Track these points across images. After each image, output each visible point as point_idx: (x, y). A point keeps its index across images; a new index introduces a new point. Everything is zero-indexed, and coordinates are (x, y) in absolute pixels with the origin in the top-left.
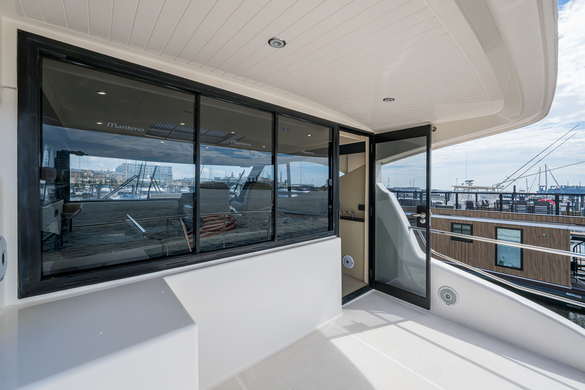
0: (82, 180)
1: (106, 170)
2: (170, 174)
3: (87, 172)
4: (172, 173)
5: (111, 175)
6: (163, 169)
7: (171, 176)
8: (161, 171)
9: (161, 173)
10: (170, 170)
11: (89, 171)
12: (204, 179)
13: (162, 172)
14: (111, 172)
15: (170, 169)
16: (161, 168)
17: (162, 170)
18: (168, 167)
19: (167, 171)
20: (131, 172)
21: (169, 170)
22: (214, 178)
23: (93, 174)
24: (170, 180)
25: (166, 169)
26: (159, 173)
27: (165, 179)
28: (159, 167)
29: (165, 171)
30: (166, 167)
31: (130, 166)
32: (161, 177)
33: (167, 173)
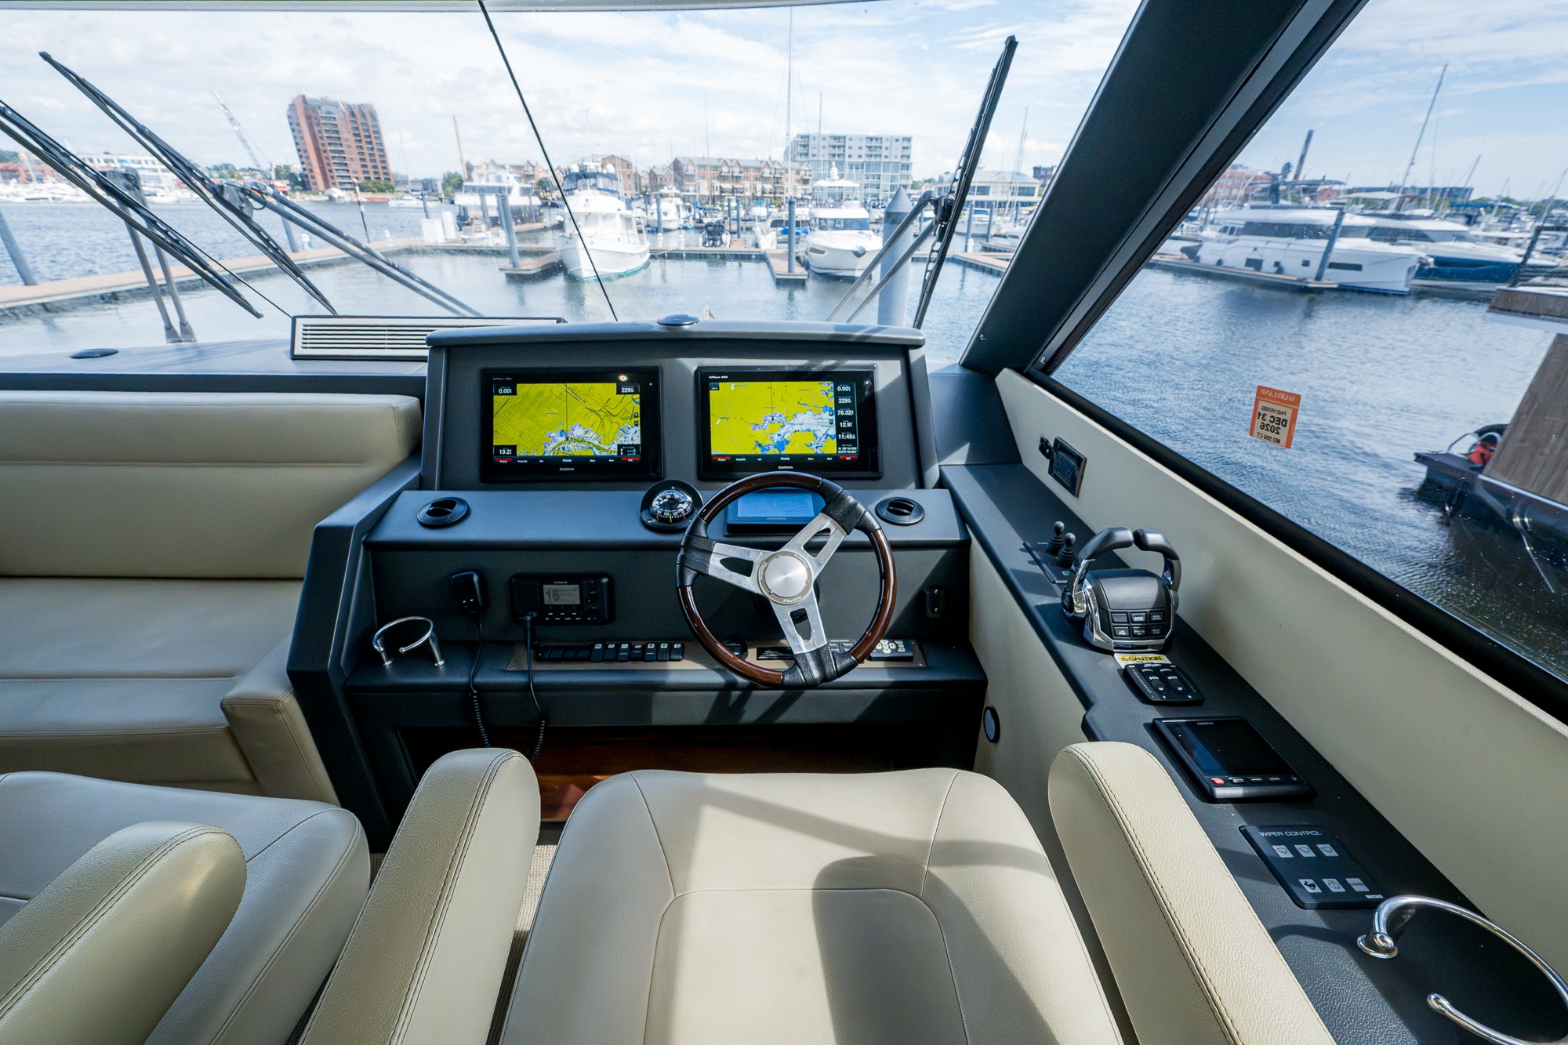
0: (721, 187)
1: (766, 159)
2: (905, 161)
3: (727, 165)
4: (912, 157)
5: (773, 171)
6: (888, 145)
7: (907, 167)
8: (884, 153)
9: (883, 159)
10: (907, 148)
11: (732, 161)
12: (999, 173)
13: (886, 157)
14: (774, 162)
15: (906, 144)
16: (884, 145)
17: (887, 148)
18: (901, 140)
19: (900, 152)
20: (815, 158)
21: (904, 148)
22: (1037, 170)
23: (738, 170)
24: (904, 182)
25: (895, 144)
26: (878, 159)
27: (893, 178)
28: (879, 141)
29: (894, 153)
30: (897, 140)
31: (812, 143)
32: (882, 173)
33: (899, 160)
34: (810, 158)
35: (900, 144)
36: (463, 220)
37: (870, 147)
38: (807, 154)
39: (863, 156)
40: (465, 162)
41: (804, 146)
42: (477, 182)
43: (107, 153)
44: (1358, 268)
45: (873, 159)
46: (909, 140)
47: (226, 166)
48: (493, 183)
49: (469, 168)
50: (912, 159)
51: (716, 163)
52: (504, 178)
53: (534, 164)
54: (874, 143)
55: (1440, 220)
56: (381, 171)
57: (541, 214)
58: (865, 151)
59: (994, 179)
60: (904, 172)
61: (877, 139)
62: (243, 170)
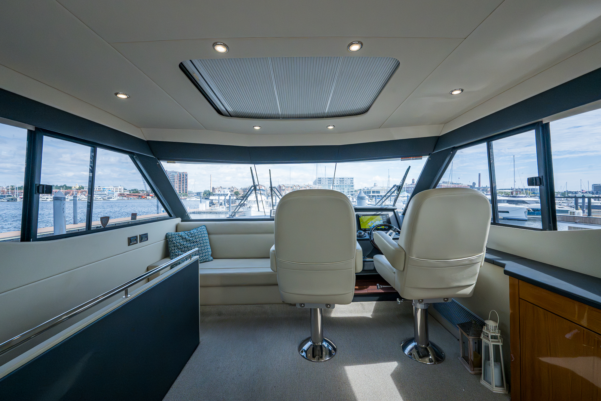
1: (307, 185)
2: (352, 184)
6: (346, 180)
7: (353, 186)
8: (345, 182)
10: (352, 181)
11: (297, 185)
13: (346, 183)
15: (352, 180)
16: (345, 180)
19: (350, 182)
21: (351, 181)
23: (299, 188)
24: (352, 190)
25: (348, 179)
26: (343, 184)
27: (348, 189)
28: (343, 179)
29: (348, 182)
30: (349, 179)
31: (322, 180)
32: (345, 188)
33: (350, 184)
34: (322, 184)
35: (350, 180)
36: (212, 204)
37: (340, 181)
38: (320, 183)
39: (338, 183)
40: (212, 187)
41: (320, 181)
42: (217, 192)
43: (100, 187)
44: (508, 212)
45: (341, 184)
46: (353, 178)
47: (135, 190)
48: (222, 193)
49: (213, 189)
50: (354, 184)
51: (292, 186)
52: (226, 191)
53: (234, 187)
54: (341, 180)
55: (529, 197)
56: (185, 190)
57: (236, 202)
58: (339, 182)
59: (381, 189)
60: (352, 187)
61: (342, 179)
62: (140, 190)
